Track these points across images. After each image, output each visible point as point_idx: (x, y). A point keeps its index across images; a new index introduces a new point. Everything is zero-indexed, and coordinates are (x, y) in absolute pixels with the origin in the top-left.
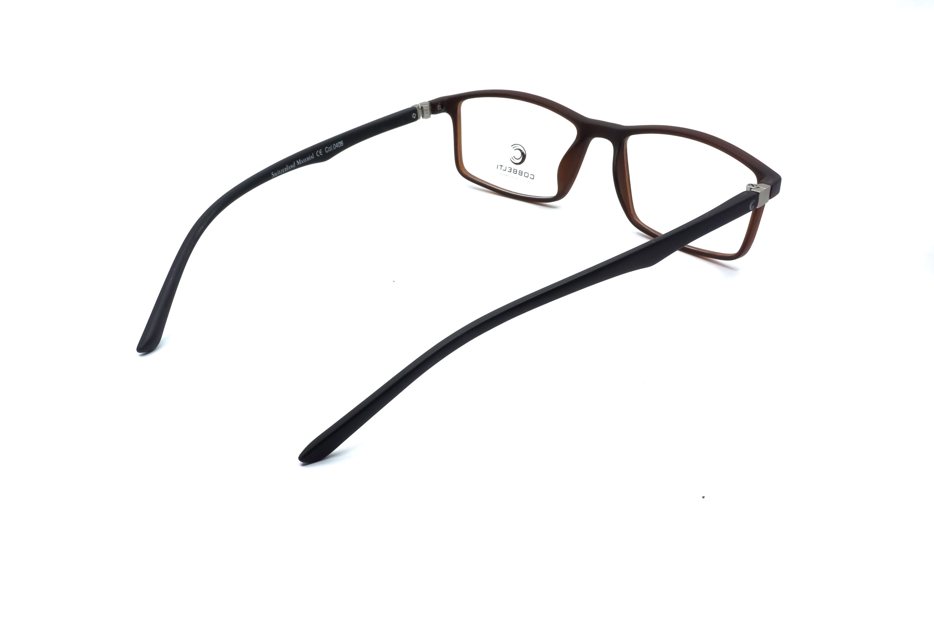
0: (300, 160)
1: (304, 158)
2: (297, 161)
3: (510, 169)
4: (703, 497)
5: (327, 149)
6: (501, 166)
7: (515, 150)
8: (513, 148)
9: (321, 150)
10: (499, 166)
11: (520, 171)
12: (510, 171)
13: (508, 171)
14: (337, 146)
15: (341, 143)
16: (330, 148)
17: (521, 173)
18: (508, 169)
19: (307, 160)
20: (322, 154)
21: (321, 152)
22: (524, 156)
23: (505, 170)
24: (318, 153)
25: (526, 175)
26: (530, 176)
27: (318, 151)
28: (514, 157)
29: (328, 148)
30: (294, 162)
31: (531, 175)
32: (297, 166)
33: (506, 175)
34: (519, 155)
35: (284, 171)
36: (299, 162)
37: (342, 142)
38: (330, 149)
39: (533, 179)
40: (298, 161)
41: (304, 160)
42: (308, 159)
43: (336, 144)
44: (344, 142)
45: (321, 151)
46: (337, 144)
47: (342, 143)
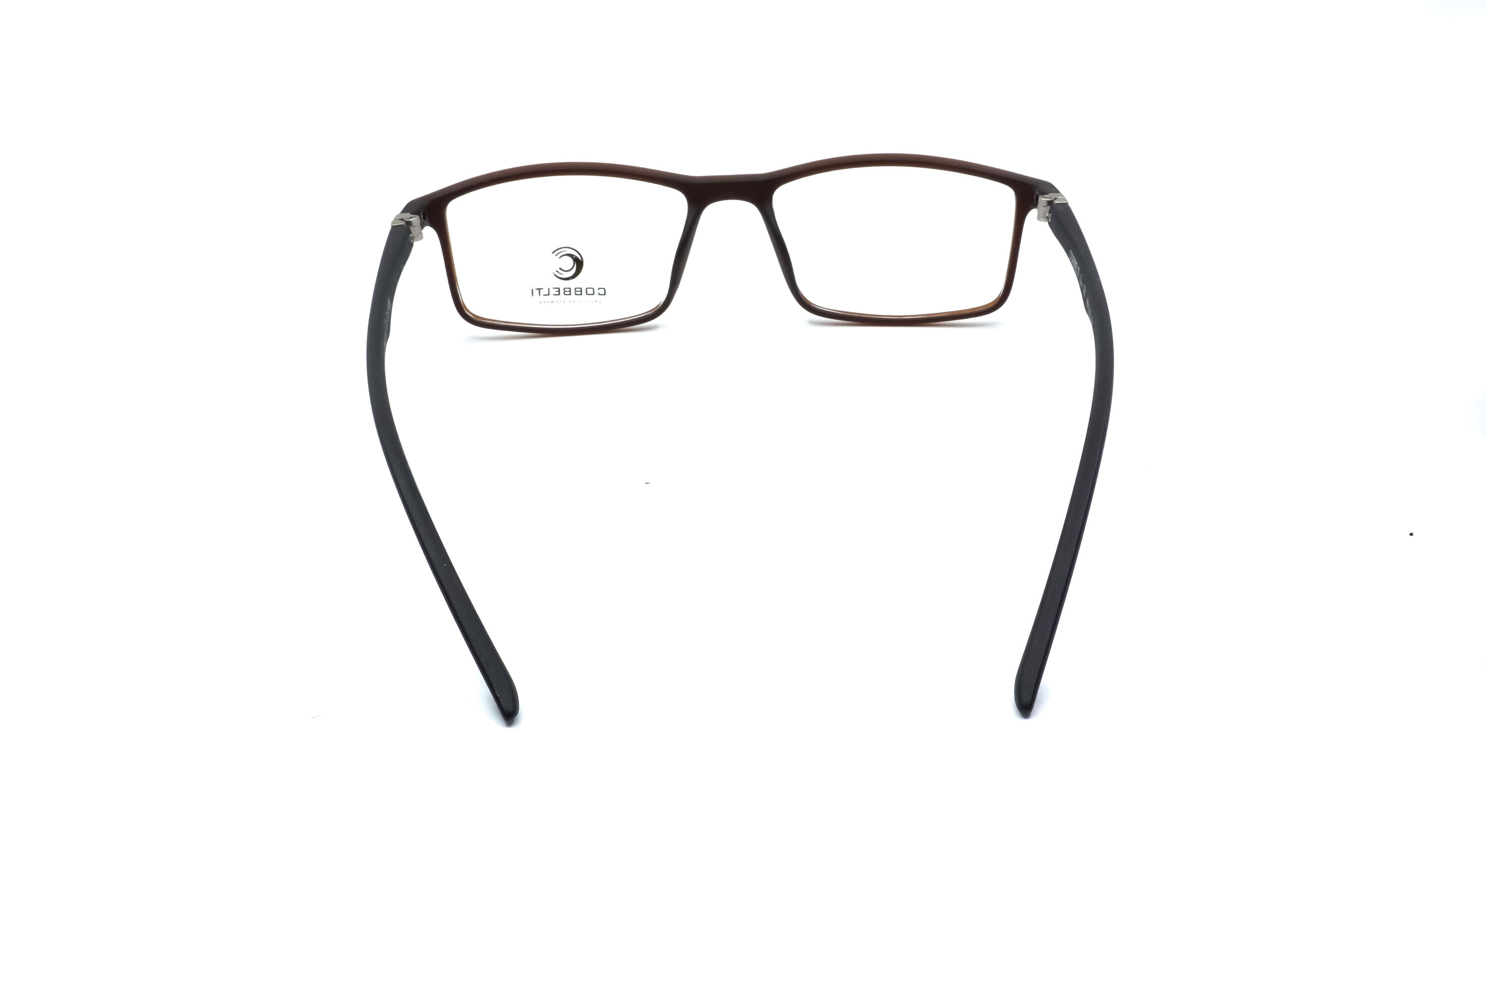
3: (558, 290)
4: (1411, 534)
6: (539, 289)
7: (560, 258)
8: (556, 255)
10: (534, 291)
11: (576, 288)
12: (558, 293)
13: (554, 295)
17: (579, 291)
18: (553, 291)
22: (579, 263)
23: (549, 295)
25: (590, 291)
26: (597, 292)
28: (560, 269)
31: (599, 289)
33: (552, 302)
34: (569, 263)
39: (605, 294)
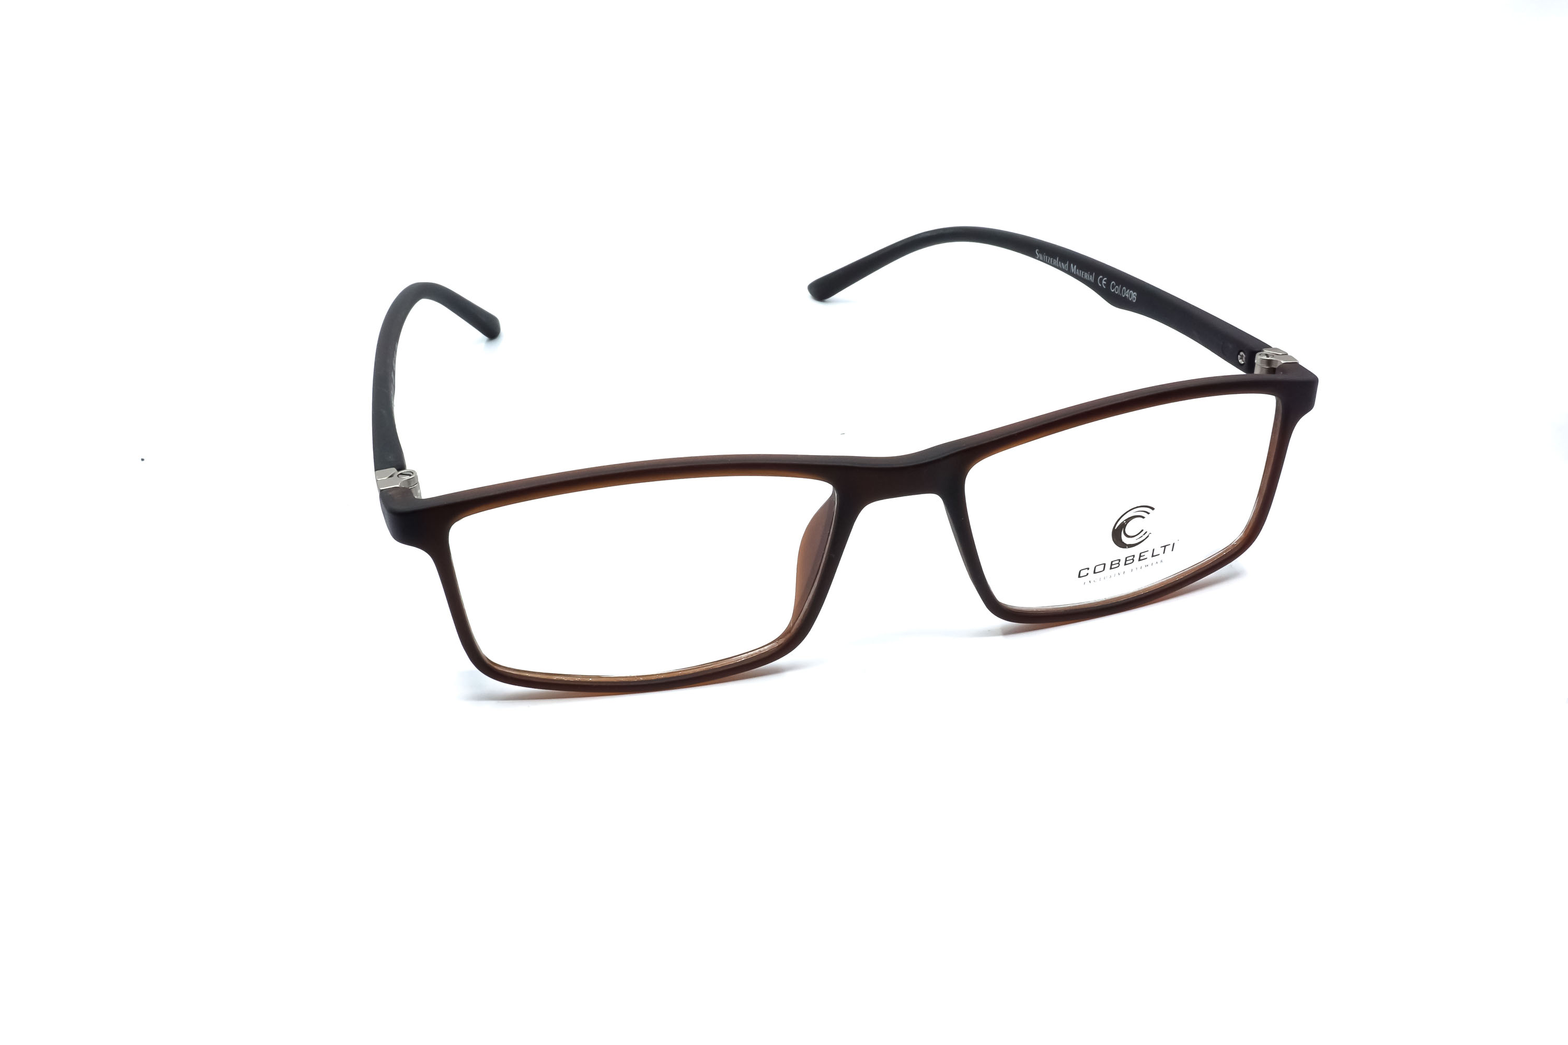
0: (1075, 266)
1: (1082, 270)
2: (1072, 265)
5: (1113, 287)
6: (1165, 547)
9: (1105, 279)
14: (1127, 295)
15: (1133, 296)
16: (1117, 287)
19: (1084, 276)
20: (1105, 287)
21: (1105, 283)
24: (1101, 280)
26: (1091, 570)
27: (1101, 277)
29: (1116, 285)
30: (1068, 262)
32: (1069, 272)
35: (1053, 262)
36: (1074, 269)
37: (1135, 295)
38: (1116, 290)
40: (1073, 267)
41: (1080, 271)
42: (1086, 276)
43: (1126, 291)
44: (1137, 297)
45: (1105, 281)
46: (1128, 291)
47: (1135, 298)
